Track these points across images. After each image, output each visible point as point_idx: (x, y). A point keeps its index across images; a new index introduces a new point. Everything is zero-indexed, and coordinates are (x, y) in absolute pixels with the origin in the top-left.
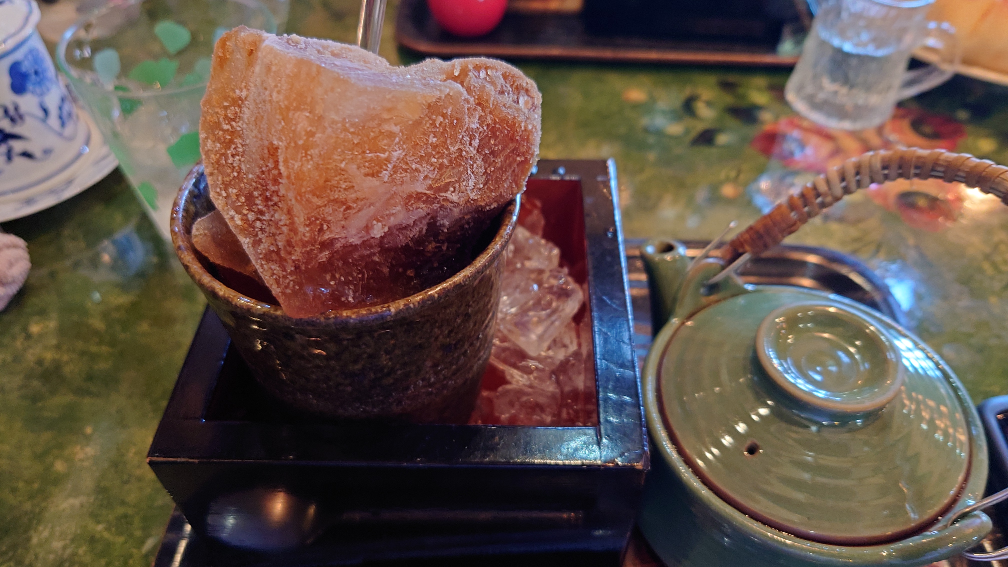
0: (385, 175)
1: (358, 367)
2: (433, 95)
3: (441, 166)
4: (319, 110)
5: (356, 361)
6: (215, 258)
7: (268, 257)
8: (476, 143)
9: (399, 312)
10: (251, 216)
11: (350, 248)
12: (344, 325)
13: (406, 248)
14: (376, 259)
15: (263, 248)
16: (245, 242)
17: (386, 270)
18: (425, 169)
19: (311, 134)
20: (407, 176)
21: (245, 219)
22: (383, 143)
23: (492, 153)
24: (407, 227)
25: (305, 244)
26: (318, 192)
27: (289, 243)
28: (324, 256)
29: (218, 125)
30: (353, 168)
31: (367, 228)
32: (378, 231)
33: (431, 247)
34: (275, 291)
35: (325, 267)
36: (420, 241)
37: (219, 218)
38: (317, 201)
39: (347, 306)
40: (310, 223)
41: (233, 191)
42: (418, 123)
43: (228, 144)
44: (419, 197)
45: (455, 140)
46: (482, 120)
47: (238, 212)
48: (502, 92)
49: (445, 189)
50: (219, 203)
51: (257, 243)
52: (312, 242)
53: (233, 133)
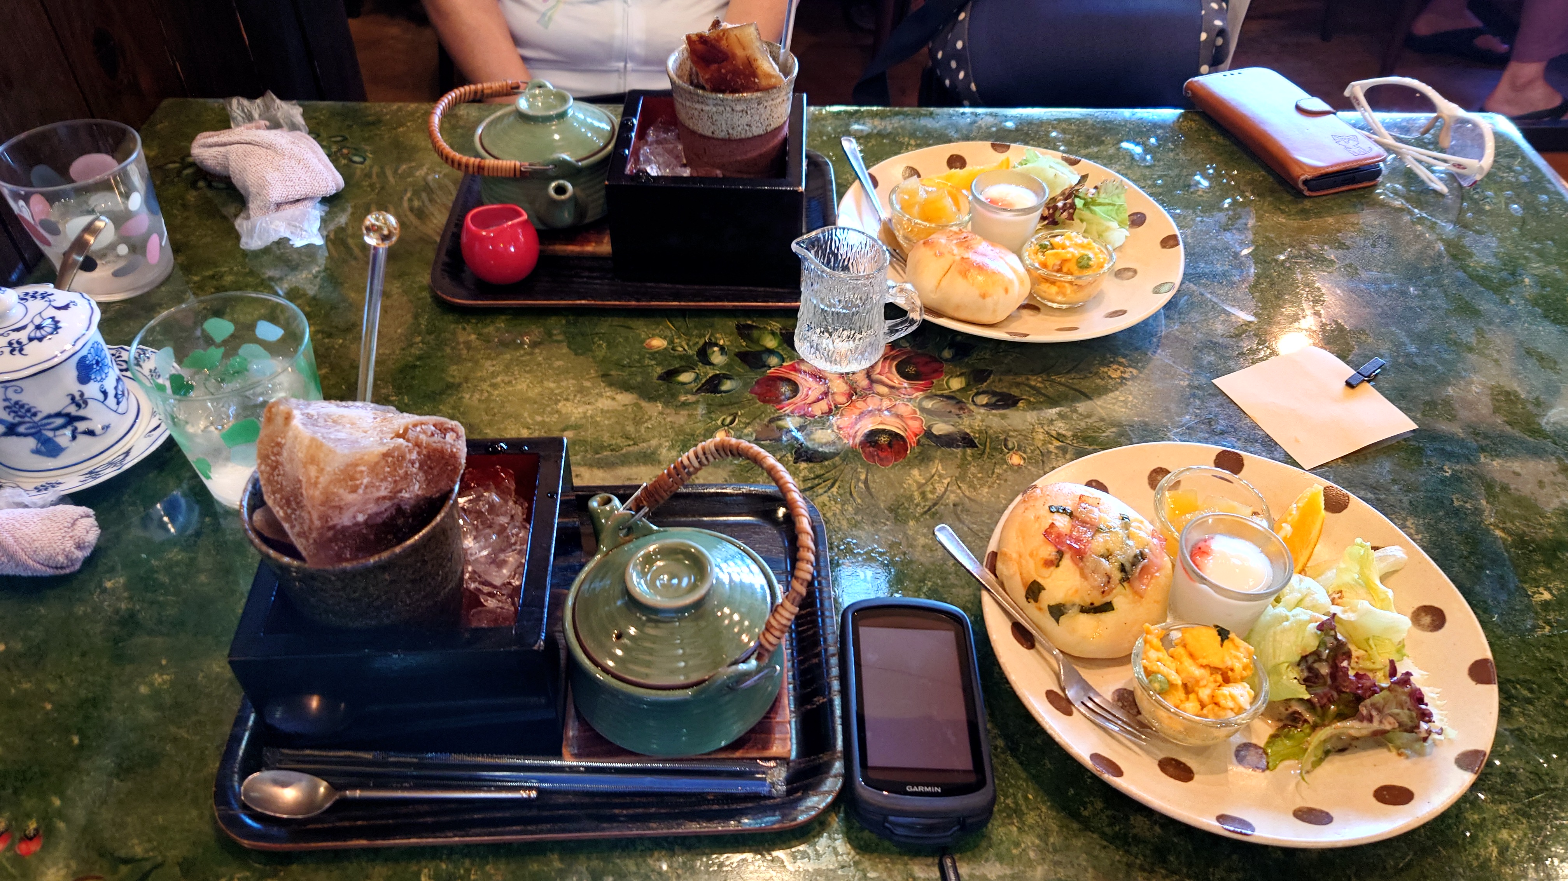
0: (360, 491)
1: (357, 595)
2: (384, 449)
3: (395, 481)
4: (322, 465)
5: (354, 592)
6: (267, 533)
7: (299, 535)
8: (417, 465)
9: (375, 562)
10: (289, 511)
11: (345, 529)
12: (344, 571)
13: (384, 523)
14: (364, 531)
15: (297, 529)
16: (286, 526)
17: (372, 537)
18: (384, 484)
19: (317, 477)
20: (374, 490)
21: (286, 513)
22: (358, 476)
23: (431, 468)
24: (381, 513)
25: (318, 529)
26: (323, 504)
27: (310, 529)
28: (330, 534)
29: (268, 457)
30: (341, 491)
31: (354, 517)
32: (361, 518)
33: (400, 521)
34: (304, 553)
35: (330, 540)
36: (392, 518)
37: (269, 511)
38: (322, 508)
39: (347, 560)
40: (320, 518)
41: (278, 496)
42: (377, 463)
43: (274, 468)
44: (384, 498)
45: (401, 467)
46: (419, 453)
47: (282, 508)
48: (433, 435)
49: (400, 491)
50: (270, 502)
51: (292, 527)
52: (322, 527)
53: (277, 462)
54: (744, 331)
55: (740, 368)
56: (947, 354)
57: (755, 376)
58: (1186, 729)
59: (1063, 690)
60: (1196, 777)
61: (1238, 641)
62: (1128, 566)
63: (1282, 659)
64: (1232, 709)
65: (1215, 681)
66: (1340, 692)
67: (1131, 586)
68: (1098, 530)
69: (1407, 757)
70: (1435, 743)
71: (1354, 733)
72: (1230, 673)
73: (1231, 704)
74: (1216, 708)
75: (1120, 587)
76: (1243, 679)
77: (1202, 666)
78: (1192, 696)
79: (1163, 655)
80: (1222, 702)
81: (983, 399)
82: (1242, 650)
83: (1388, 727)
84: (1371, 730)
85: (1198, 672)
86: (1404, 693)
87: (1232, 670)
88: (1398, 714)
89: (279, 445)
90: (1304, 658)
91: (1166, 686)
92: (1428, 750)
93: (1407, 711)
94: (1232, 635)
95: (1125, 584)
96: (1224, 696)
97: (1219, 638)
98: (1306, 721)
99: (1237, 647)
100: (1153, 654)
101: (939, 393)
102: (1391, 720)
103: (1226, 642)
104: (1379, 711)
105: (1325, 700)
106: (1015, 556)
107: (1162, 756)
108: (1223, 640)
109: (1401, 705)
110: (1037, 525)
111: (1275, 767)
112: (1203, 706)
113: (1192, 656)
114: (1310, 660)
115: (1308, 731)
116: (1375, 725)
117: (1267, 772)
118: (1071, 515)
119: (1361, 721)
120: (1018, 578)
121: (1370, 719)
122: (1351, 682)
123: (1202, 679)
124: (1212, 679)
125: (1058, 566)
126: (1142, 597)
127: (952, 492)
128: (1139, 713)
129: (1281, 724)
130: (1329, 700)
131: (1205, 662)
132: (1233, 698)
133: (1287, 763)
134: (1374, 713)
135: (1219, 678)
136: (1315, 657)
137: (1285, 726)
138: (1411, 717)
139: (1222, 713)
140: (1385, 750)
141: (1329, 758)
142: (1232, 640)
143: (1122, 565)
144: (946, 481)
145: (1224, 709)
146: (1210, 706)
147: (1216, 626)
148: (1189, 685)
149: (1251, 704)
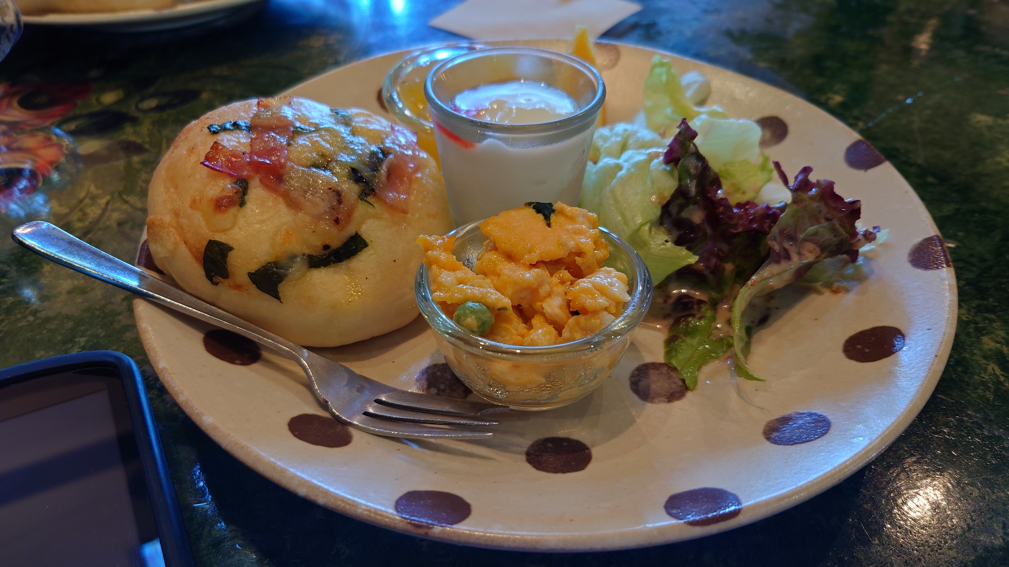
58: (548, 377)
60: (595, 452)
61: (568, 209)
62: (366, 173)
64: (606, 309)
65: (563, 282)
66: (728, 238)
67: (383, 201)
68: (298, 132)
69: (847, 291)
71: (775, 283)
72: (578, 260)
73: (602, 301)
74: (582, 319)
76: (602, 263)
77: (533, 266)
78: (536, 321)
79: (464, 273)
80: (588, 302)
82: (581, 219)
83: (810, 258)
84: (793, 270)
85: (530, 275)
86: (812, 198)
87: (580, 254)
88: (816, 234)
90: (666, 208)
91: (488, 316)
93: (825, 224)
94: (558, 205)
95: (369, 199)
96: (586, 291)
97: (541, 216)
98: (700, 302)
99: (572, 219)
100: (446, 277)
102: (810, 246)
103: (553, 217)
104: (792, 238)
105: (714, 261)
106: (167, 218)
107: (526, 443)
108: (547, 218)
109: (815, 218)
110: (193, 159)
111: (695, 382)
112: (559, 328)
113: (510, 257)
114: (674, 209)
115: (709, 314)
116: (796, 262)
117: (689, 395)
118: (250, 128)
119: (778, 262)
121: (788, 257)
122: (740, 217)
123: (540, 285)
124: (555, 280)
126: (405, 212)
128: (468, 391)
129: (670, 321)
130: (718, 257)
131: (534, 257)
132: (602, 291)
133: (707, 369)
134: (787, 245)
135: (565, 274)
136: (680, 201)
137: (677, 322)
138: (833, 230)
139: (595, 321)
140: (814, 296)
141: (756, 337)
142: (562, 213)
143: (354, 171)
145: (595, 312)
146: (572, 320)
147: (529, 204)
148: (525, 305)
149: (630, 292)
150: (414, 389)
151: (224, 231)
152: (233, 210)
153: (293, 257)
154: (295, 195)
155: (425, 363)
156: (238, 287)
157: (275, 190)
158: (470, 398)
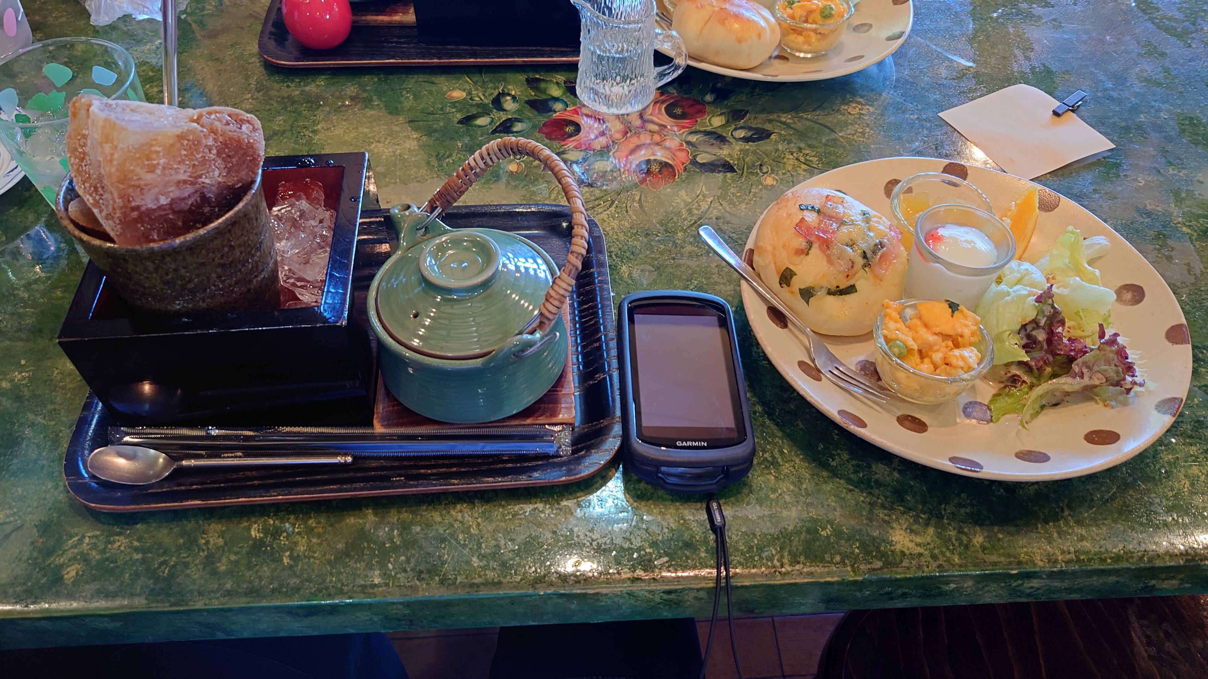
0: (158, 171)
1: (169, 277)
2: (178, 131)
3: (194, 165)
4: (115, 143)
5: (167, 274)
6: (82, 223)
7: (107, 218)
8: (214, 151)
9: (181, 243)
10: (97, 198)
11: (150, 211)
12: (152, 251)
13: (190, 211)
14: (171, 216)
15: (104, 214)
16: (96, 211)
17: (180, 224)
18: (183, 168)
19: (112, 155)
20: (173, 172)
21: (94, 200)
22: (154, 156)
23: (229, 156)
24: (185, 199)
25: (121, 208)
26: (121, 181)
27: (114, 209)
28: (135, 214)
29: (76, 149)
30: (138, 170)
31: (157, 199)
32: (164, 201)
33: (206, 209)
34: (112, 234)
35: (135, 221)
36: (199, 206)
37: (82, 201)
38: (122, 186)
39: (154, 241)
40: (121, 197)
41: (87, 185)
42: (172, 145)
43: (82, 160)
44: (185, 182)
45: (198, 152)
46: (215, 140)
47: (91, 195)
48: (228, 124)
49: (200, 176)
50: (81, 192)
51: (101, 212)
52: (125, 207)
53: (84, 153)
54: (532, 83)
55: (529, 113)
56: (709, 98)
57: (542, 119)
58: (921, 387)
59: (813, 361)
60: (929, 429)
61: (966, 311)
62: (869, 254)
63: (1005, 328)
64: (962, 368)
65: (947, 347)
66: (1055, 355)
67: (872, 271)
68: (842, 223)
69: (1113, 407)
70: (1137, 394)
71: (1067, 388)
72: (960, 339)
73: (961, 363)
74: (948, 367)
75: (862, 272)
76: (971, 344)
77: (935, 334)
78: (926, 360)
79: (901, 325)
80: (954, 362)
81: (741, 134)
82: (970, 319)
83: (1097, 382)
84: (1083, 385)
85: (932, 338)
86: (1112, 351)
87: (962, 336)
88: (1106, 371)
89: (84, 137)
90: (1024, 327)
91: (904, 351)
92: (1131, 400)
93: (1114, 367)
94: (961, 307)
95: (866, 269)
96: (956, 357)
97: (950, 310)
98: (1024, 382)
99: (966, 317)
100: (892, 325)
101: (702, 129)
102: (1100, 376)
103: (956, 312)
104: (1089, 368)
105: (1041, 363)
106: (769, 248)
107: (900, 413)
108: (953, 312)
109: (1108, 362)
110: (789, 222)
111: (997, 420)
112: (936, 367)
113: (926, 325)
114: (1029, 328)
115: (1026, 390)
116: (1086, 381)
117: (991, 424)
118: (819, 212)
119: (1074, 377)
120: (773, 265)
121: (1082, 376)
122: (1066, 346)
123: (935, 344)
124: (944, 344)
125: (807, 254)
126: (881, 280)
127: (714, 208)
128: (879, 379)
129: (1002, 385)
130: (1045, 362)
131: (938, 330)
132: (963, 358)
133: (1007, 416)
134: (1085, 370)
135: (950, 343)
136: (1034, 325)
137: (1005, 387)
138: (1117, 372)
139: (953, 371)
140: (1093, 403)
141: (1045, 411)
142: (962, 312)
143: (864, 252)
144: (709, 200)
145: (955, 367)
146: (944, 366)
147: (948, 301)
148: (924, 351)
149: (978, 364)
150: (853, 368)
151: (795, 265)
152: (803, 256)
153: (822, 287)
154: (833, 258)
155: (862, 358)
156: (792, 293)
157: (824, 252)
158: (880, 383)
